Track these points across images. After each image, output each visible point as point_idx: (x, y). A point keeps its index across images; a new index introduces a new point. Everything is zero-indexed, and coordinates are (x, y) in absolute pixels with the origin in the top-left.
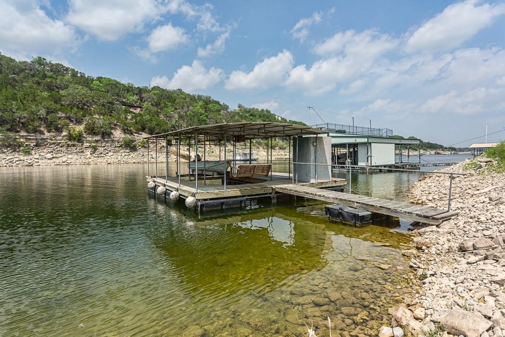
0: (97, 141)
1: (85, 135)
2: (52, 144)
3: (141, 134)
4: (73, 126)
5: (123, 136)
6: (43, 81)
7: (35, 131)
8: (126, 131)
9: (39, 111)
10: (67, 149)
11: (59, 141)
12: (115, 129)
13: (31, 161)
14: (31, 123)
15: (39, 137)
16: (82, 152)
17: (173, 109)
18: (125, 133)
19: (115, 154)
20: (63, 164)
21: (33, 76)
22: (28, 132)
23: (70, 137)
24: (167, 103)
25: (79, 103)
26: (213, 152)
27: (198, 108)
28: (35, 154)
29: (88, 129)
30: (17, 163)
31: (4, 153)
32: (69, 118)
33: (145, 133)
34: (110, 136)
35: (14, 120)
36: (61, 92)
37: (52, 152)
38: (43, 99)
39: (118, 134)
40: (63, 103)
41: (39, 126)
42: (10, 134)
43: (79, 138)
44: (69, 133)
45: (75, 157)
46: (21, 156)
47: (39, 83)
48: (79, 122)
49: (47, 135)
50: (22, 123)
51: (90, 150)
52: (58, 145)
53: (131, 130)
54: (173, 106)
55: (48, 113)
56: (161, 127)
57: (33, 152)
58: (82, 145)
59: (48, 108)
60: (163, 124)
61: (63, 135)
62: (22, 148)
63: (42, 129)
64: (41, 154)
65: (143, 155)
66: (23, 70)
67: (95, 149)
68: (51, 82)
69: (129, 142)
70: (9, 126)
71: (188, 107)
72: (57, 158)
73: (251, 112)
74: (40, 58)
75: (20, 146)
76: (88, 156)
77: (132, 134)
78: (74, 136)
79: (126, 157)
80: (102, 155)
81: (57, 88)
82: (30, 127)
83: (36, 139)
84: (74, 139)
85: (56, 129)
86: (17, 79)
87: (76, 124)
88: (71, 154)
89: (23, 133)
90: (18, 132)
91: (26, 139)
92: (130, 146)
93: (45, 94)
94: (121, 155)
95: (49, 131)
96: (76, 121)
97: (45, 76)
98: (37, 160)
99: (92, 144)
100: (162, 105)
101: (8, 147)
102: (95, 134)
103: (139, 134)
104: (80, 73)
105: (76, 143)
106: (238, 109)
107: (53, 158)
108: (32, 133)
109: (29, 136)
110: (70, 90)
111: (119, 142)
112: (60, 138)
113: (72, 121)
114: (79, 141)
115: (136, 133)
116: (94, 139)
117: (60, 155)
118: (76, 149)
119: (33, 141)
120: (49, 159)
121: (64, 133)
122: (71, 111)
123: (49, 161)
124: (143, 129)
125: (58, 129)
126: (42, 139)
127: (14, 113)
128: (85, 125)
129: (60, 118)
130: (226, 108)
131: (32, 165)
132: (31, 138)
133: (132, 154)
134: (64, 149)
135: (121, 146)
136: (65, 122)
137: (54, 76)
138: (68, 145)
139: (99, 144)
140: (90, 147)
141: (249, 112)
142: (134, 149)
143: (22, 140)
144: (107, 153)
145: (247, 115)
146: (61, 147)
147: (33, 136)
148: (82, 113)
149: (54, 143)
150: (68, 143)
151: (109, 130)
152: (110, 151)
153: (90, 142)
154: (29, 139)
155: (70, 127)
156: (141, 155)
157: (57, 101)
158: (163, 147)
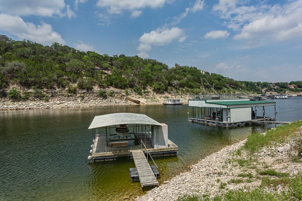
0: (84, 93)
1: (77, 90)
2: (60, 95)
3: (110, 88)
4: (71, 84)
5: (99, 89)
6: (56, 57)
7: (52, 88)
8: (101, 86)
9: (53, 76)
10: (68, 98)
11: (64, 94)
12: (94, 85)
13: (48, 106)
14: (49, 83)
15: (53, 91)
16: (76, 100)
17: (131, 70)
18: (100, 87)
19: (94, 101)
20: (65, 107)
21: (52, 55)
22: (48, 89)
23: (70, 91)
24: (127, 66)
25: (75, 70)
27: (147, 69)
28: (51, 101)
29: (80, 86)
30: (42, 106)
31: (35, 101)
32: (69, 80)
33: (113, 87)
34: (91, 90)
35: (40, 82)
36: (66, 63)
37: (60, 100)
38: (56, 68)
39: (96, 88)
40: (67, 70)
41: (53, 85)
42: (39, 90)
43: (74, 92)
44: (69, 89)
45: (72, 103)
46: (44, 103)
47: (54, 59)
48: (75, 82)
49: (58, 90)
50: (45, 84)
51: (80, 98)
52: (63, 96)
53: (103, 86)
54: (131, 68)
55: (58, 77)
56: (122, 83)
57: (50, 100)
58: (76, 95)
59: (58, 74)
60: (124, 81)
61: (66, 89)
62: (44, 98)
63: (55, 86)
64: (54, 101)
65: (111, 101)
66: (47, 52)
67: (83, 98)
68: (61, 58)
69: (103, 93)
70: (38, 86)
71: (140, 68)
72: (62, 103)
73: (184, 69)
74: (56, 43)
75: (43, 97)
76: (79, 102)
77: (104, 88)
78: (72, 90)
79: (100, 102)
80: (87, 101)
81: (64, 61)
82: (49, 86)
83: (52, 93)
84: (72, 92)
85: (62, 86)
86: (43, 57)
87: (73, 83)
88: (70, 101)
89: (45, 90)
90: (43, 88)
91: (47, 92)
92: (103, 96)
93: (57, 66)
94: (98, 101)
95: (59, 88)
96: (73, 81)
97: (58, 54)
98: (52, 105)
99: (82, 95)
100: (125, 67)
101: (37, 97)
102: (83, 89)
103: (108, 88)
104: (77, 50)
105: (72, 94)
106: (175, 67)
107: (60, 103)
108: (49, 89)
109: (48, 91)
110: (71, 62)
111: (96, 93)
112: (64, 91)
113: (71, 81)
115: (107, 87)
116: (83, 92)
117: (64, 101)
118: (73, 98)
119: (50, 94)
120: (58, 104)
121: (67, 89)
122: (70, 75)
123: (58, 105)
124: (111, 85)
125: (64, 86)
126: (55, 92)
127: (41, 78)
128: (78, 83)
129: (64, 79)
130: (165, 67)
131: (49, 108)
132: (50, 92)
133: (104, 101)
134: (66, 98)
135: (98, 96)
136: (67, 82)
137: (63, 54)
138: (69, 95)
139: (85, 95)
140: (80, 96)
141: (182, 69)
142: (105, 97)
143: (44, 93)
144: (90, 100)
145: (181, 71)
146: (65, 97)
147: (50, 91)
148: (76, 76)
149: (61, 95)
151: (91, 86)
152: (91, 99)
153: (80, 94)
154: (48, 92)
155: (70, 84)
156: (109, 101)
157: (63, 69)
158: (123, 95)
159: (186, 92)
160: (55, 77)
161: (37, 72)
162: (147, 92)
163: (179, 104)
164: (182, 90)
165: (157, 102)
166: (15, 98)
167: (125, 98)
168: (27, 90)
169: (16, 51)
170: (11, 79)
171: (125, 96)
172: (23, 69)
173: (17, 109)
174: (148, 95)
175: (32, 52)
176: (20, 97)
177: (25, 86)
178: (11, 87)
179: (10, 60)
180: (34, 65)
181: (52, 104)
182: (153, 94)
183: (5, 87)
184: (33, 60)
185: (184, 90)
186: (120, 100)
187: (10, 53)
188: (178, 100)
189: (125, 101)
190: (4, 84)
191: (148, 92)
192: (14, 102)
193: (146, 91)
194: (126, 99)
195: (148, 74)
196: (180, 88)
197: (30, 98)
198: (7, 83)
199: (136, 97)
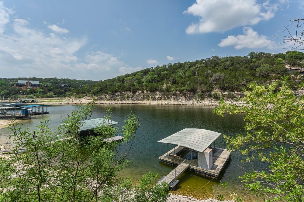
21: (246, 63)
22: (238, 91)
25: (264, 74)
28: (240, 101)
31: (228, 100)
35: (233, 87)
36: (256, 69)
38: (246, 75)
40: (256, 75)
41: (242, 88)
42: (231, 93)
46: (234, 102)
47: (247, 67)
50: (236, 88)
55: (247, 82)
59: (247, 80)
66: (242, 62)
68: (253, 65)
70: (230, 90)
74: (252, 52)
75: (234, 97)
81: (256, 67)
82: (239, 89)
89: (236, 92)
90: (234, 91)
91: (237, 94)
93: (248, 72)
97: (251, 62)
101: (230, 98)
104: (272, 54)
110: (261, 68)
119: (240, 95)
122: (258, 79)
126: (243, 94)
127: (233, 83)
137: (256, 61)
143: (235, 95)
147: (239, 93)
148: (264, 80)
157: (253, 75)
160: (244, 82)
161: (231, 79)
166: (216, 98)
168: (224, 93)
169: (221, 66)
170: (215, 85)
172: (222, 78)
173: (216, 106)
175: (230, 64)
176: (219, 97)
177: (223, 90)
178: (215, 90)
179: (216, 72)
180: (230, 74)
181: (240, 103)
183: (211, 91)
184: (231, 70)
187: (217, 67)
190: (211, 89)
192: (215, 100)
197: (225, 98)
198: (213, 88)
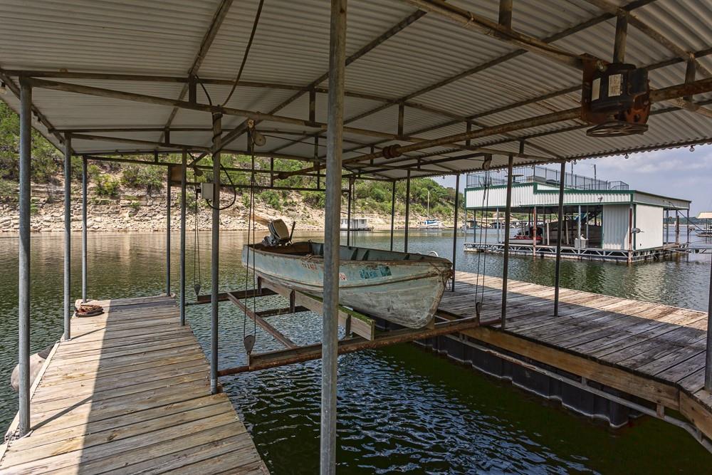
0: (140, 198)
1: (122, 189)
4: (105, 175)
5: (178, 190)
7: (48, 180)
9: (54, 151)
10: (95, 207)
13: (37, 225)
14: (41, 168)
15: (53, 188)
16: (118, 212)
19: (165, 217)
22: (36, 181)
23: (101, 191)
26: (308, 217)
28: (46, 214)
29: (128, 180)
30: (16, 226)
32: (100, 163)
34: (159, 191)
35: (15, 163)
41: (53, 174)
42: (8, 184)
43: (114, 193)
44: (99, 185)
45: (106, 219)
48: (115, 170)
51: (129, 210)
56: (235, 179)
57: (43, 212)
58: (118, 202)
60: (238, 176)
61: (89, 187)
63: (58, 178)
64: (55, 214)
65: (207, 220)
67: (136, 208)
69: (187, 200)
70: (7, 172)
72: (78, 220)
76: (126, 219)
78: (106, 189)
80: (147, 218)
82: (40, 174)
83: (48, 192)
84: (106, 193)
85: (79, 179)
87: (110, 172)
88: (101, 215)
91: (34, 191)
92: (189, 206)
94: (175, 219)
96: (111, 167)
98: (48, 224)
99: (133, 201)
101: (5, 203)
102: (137, 187)
105: (108, 199)
107: (73, 220)
108: (42, 183)
109: (37, 187)
111: (172, 200)
113: (104, 168)
114: (113, 196)
116: (136, 194)
118: (108, 208)
121: (92, 185)
126: (57, 192)
127: (16, 153)
128: (124, 172)
131: (39, 231)
132: (41, 190)
133: (191, 218)
134: (90, 208)
135: (175, 205)
136: (94, 169)
138: (97, 202)
139: (143, 202)
140: (129, 205)
142: (194, 210)
144: (155, 215)
147: (43, 188)
149: (76, 199)
150: (97, 199)
151: (159, 182)
152: (158, 212)
153: (129, 198)
154: (38, 192)
155: (101, 175)
156: (205, 220)
158: (237, 208)
159: (370, 208)
160: (59, 154)
161: (5, 136)
162: (291, 203)
163: (364, 230)
164: (363, 204)
165: (313, 224)
167: (241, 213)
171: (242, 208)
174: (293, 210)
182: (305, 209)
185: (366, 203)
186: (229, 217)
188: (363, 221)
189: (242, 221)
191: (293, 204)
193: (288, 201)
194: (244, 216)
195: (293, 165)
196: (359, 200)
199: (269, 212)
